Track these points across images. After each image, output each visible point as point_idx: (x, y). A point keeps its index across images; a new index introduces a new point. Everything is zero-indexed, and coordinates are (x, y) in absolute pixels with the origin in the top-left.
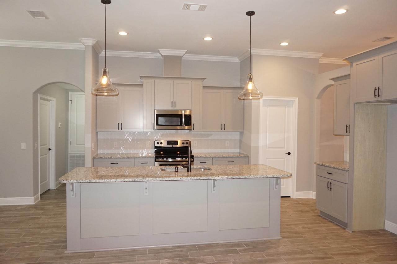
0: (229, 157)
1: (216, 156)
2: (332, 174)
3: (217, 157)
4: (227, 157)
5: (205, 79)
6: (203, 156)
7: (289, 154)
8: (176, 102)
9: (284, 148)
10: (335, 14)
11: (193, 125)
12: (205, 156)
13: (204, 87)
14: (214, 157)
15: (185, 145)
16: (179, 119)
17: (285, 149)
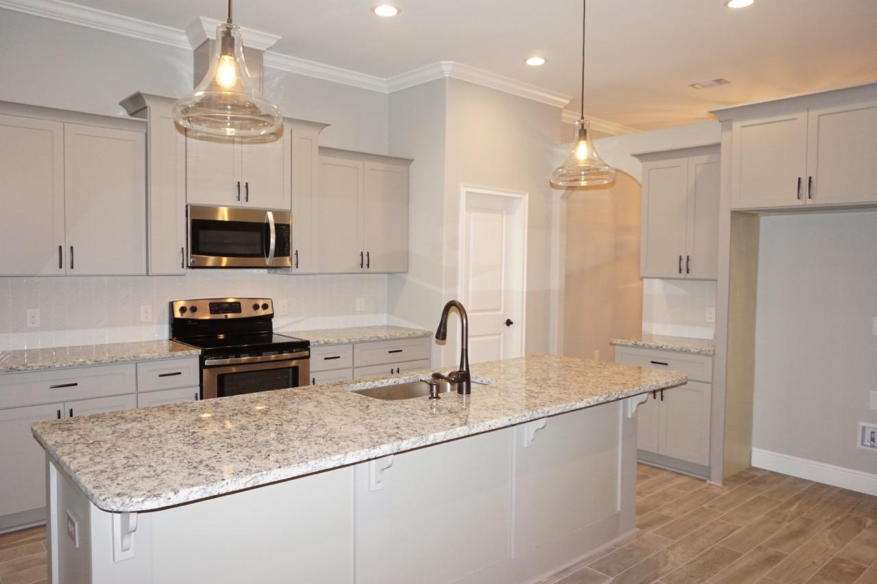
0: (391, 339)
1: (364, 339)
2: (666, 364)
3: (365, 342)
4: (386, 340)
5: (328, 125)
6: (331, 340)
7: (509, 323)
8: (249, 184)
9: (499, 310)
10: (728, 7)
11: (294, 252)
12: (336, 342)
13: (324, 150)
14: (356, 343)
15: (261, 312)
16: (257, 236)
17: (502, 312)
